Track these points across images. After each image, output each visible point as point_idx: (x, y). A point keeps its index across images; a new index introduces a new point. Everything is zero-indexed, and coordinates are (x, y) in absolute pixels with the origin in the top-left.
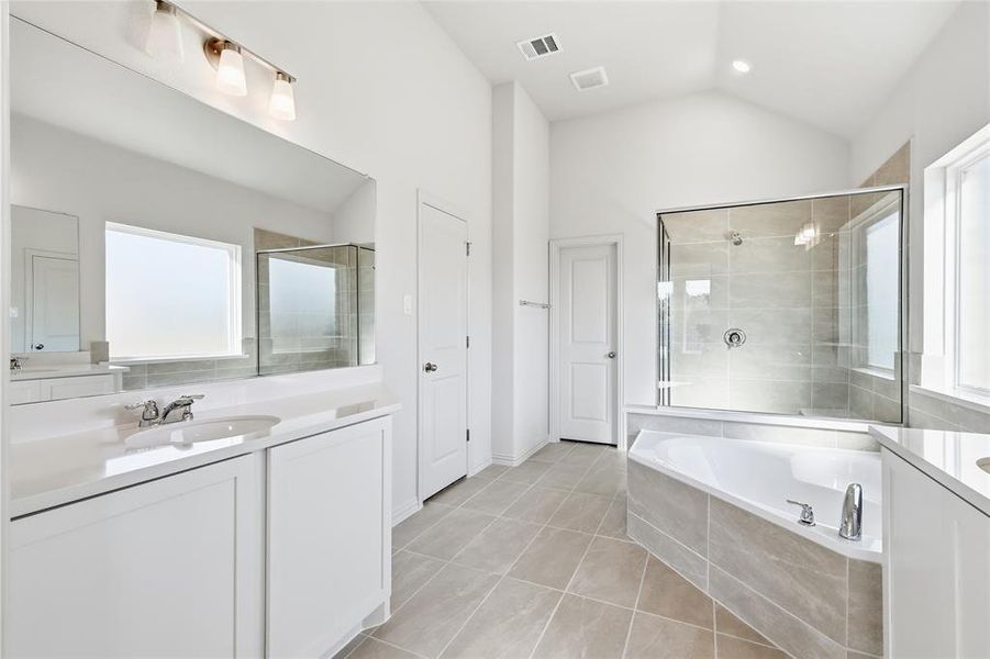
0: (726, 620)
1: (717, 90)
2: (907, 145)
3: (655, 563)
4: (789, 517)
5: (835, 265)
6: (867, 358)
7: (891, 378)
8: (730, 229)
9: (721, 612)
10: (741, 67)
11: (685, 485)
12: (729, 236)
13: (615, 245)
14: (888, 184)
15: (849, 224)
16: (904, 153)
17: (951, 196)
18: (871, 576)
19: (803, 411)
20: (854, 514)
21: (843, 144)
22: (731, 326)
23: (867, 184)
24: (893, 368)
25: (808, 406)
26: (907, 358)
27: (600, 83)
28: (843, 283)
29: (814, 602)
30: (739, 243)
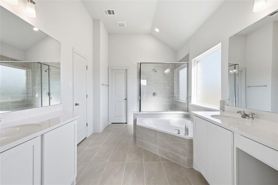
0: (163, 159)
1: (151, 34)
2: (188, 54)
3: (144, 150)
4: (175, 133)
5: (173, 78)
6: (179, 98)
7: (186, 102)
8: (154, 68)
9: (161, 157)
10: (157, 30)
11: (152, 130)
12: (154, 70)
13: (127, 70)
14: (184, 62)
15: (176, 69)
16: (188, 56)
17: (196, 65)
18: (191, 142)
19: (168, 110)
20: (187, 130)
21: (175, 52)
22: (154, 91)
23: (180, 61)
24: (186, 100)
25: (169, 109)
26: (189, 98)
27: (124, 26)
28: (175, 82)
29: (181, 150)
30: (156, 72)
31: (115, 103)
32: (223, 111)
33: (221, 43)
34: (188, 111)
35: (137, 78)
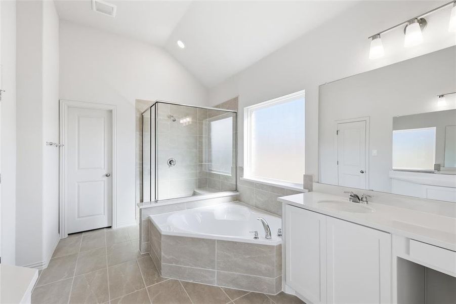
0: (231, 292)
1: (167, 49)
3: (185, 283)
5: (201, 134)
6: (211, 167)
7: (231, 175)
8: (170, 114)
10: (181, 44)
12: (170, 117)
13: (111, 111)
14: (228, 109)
15: (207, 119)
16: (236, 100)
17: (249, 117)
19: (198, 191)
22: (170, 158)
23: (217, 107)
24: (232, 172)
26: (237, 169)
28: (204, 140)
29: (263, 267)
30: (174, 121)
31: (79, 186)
32: (309, 191)
33: (304, 91)
34: (236, 190)
35: (136, 131)
